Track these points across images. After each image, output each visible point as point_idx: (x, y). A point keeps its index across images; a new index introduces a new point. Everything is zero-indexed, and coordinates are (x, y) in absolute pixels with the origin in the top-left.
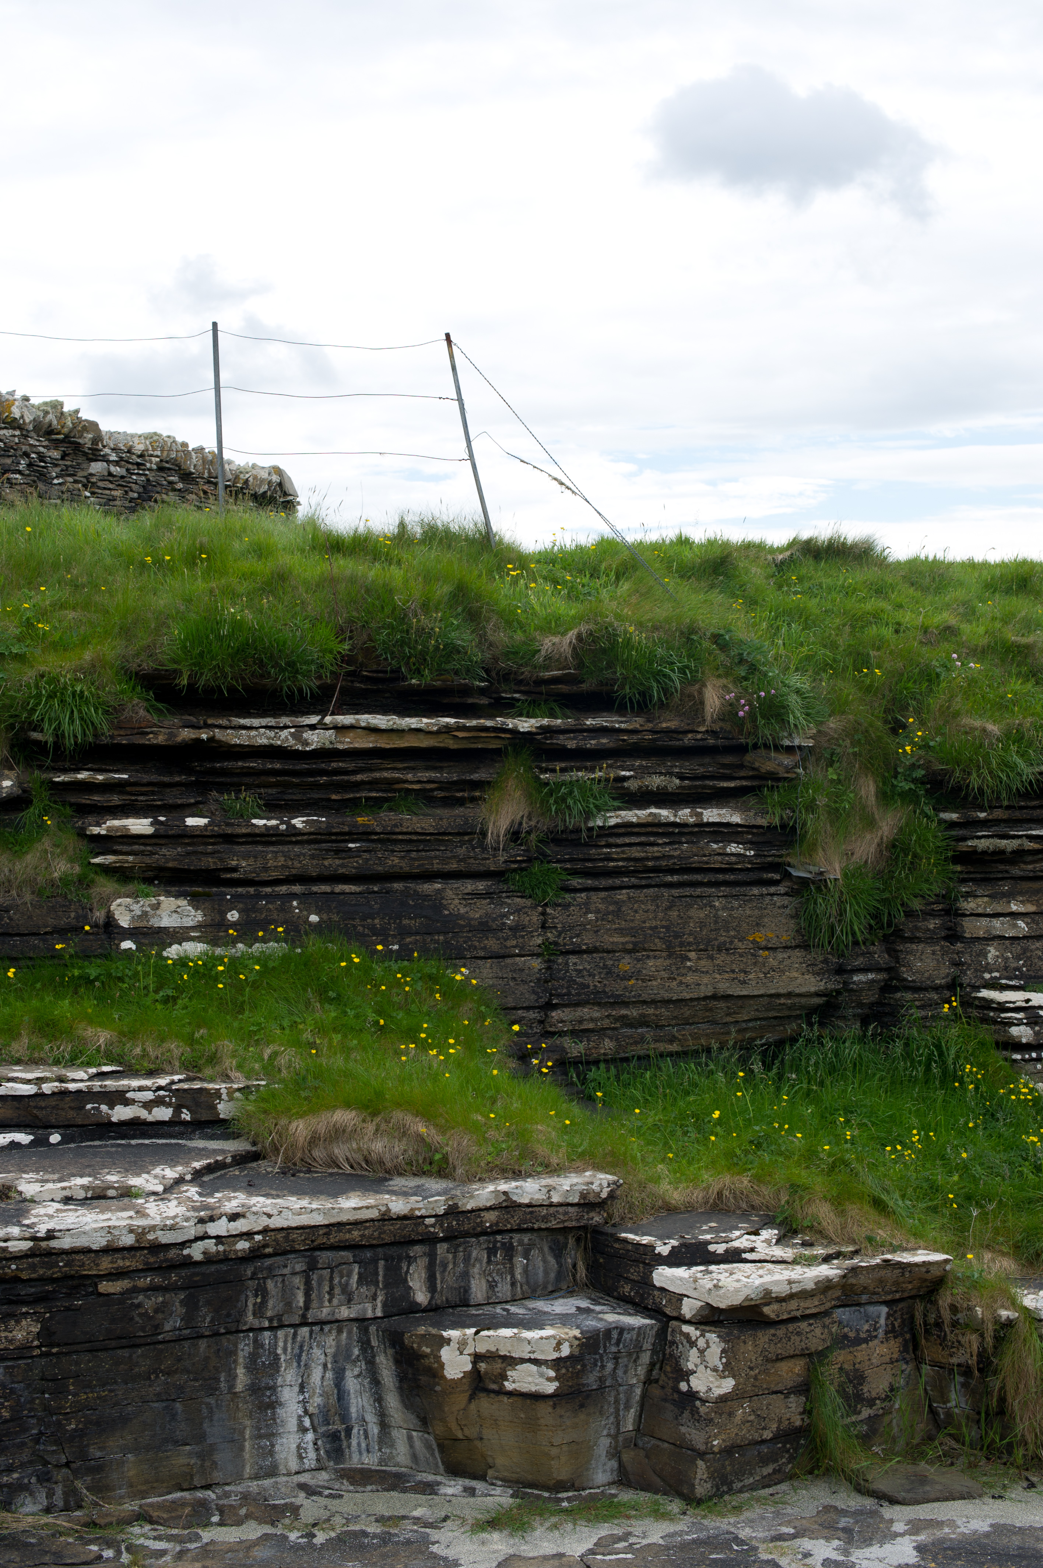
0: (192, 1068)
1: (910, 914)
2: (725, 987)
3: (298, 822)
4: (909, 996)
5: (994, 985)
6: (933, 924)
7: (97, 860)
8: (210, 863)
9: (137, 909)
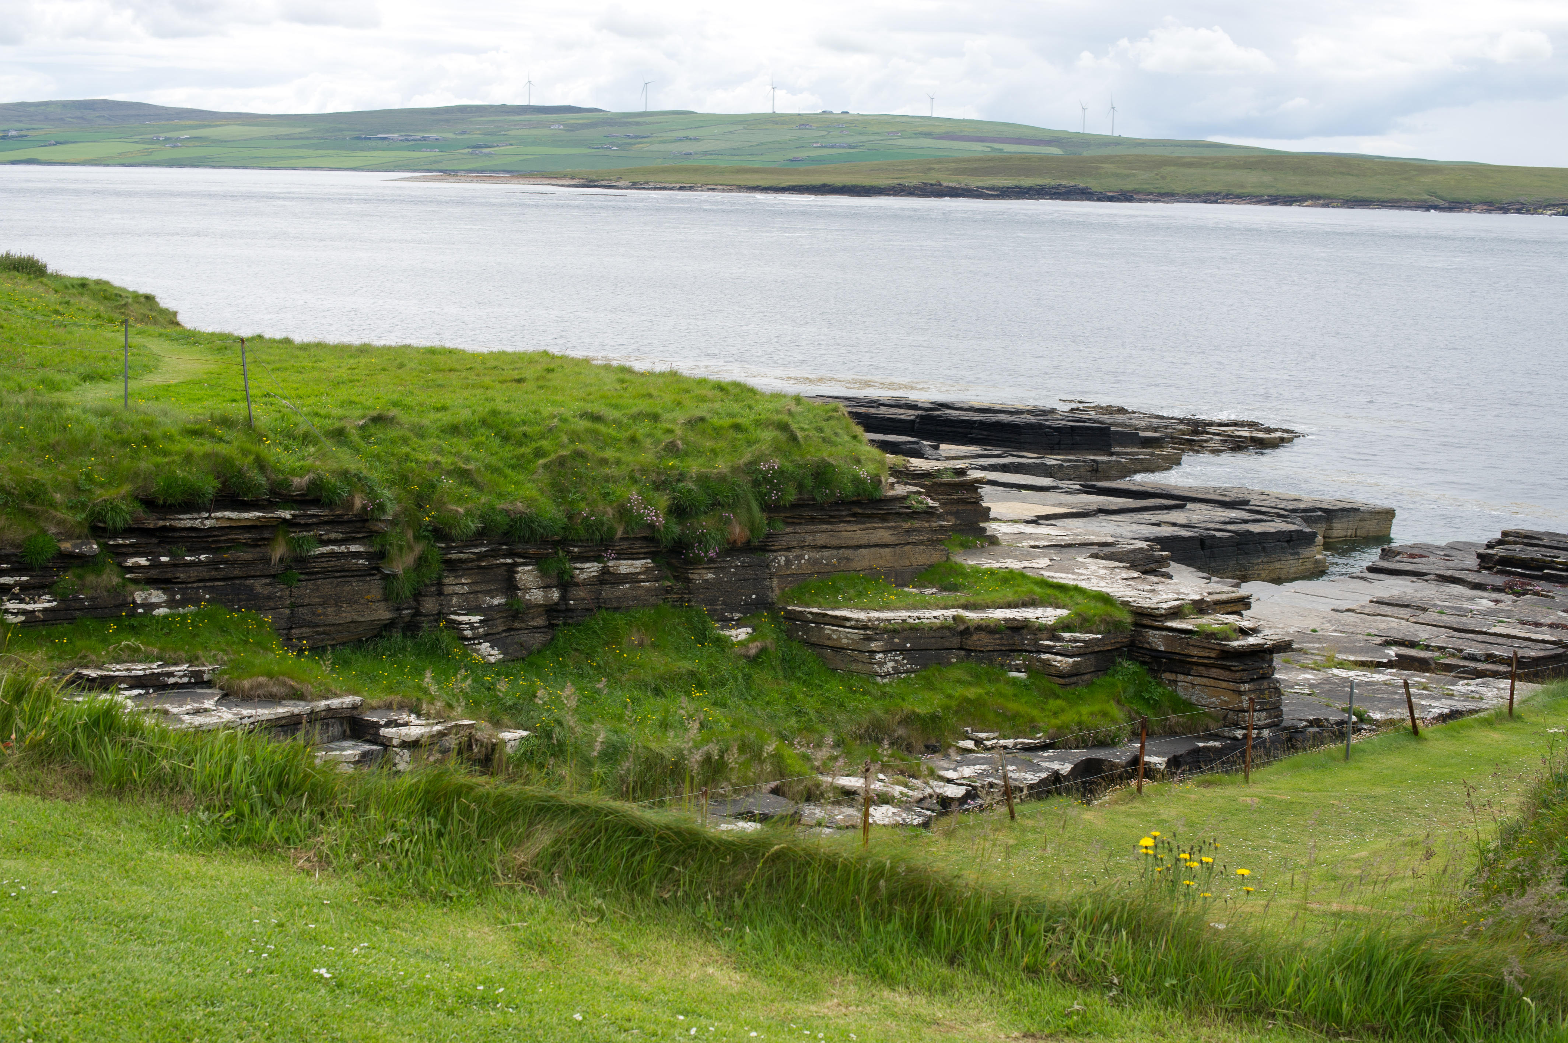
0: (190, 662)
1: (426, 586)
2: (356, 618)
3: (202, 557)
4: (422, 619)
5: (455, 613)
6: (433, 589)
7: (127, 576)
8: (169, 575)
9: (143, 596)
